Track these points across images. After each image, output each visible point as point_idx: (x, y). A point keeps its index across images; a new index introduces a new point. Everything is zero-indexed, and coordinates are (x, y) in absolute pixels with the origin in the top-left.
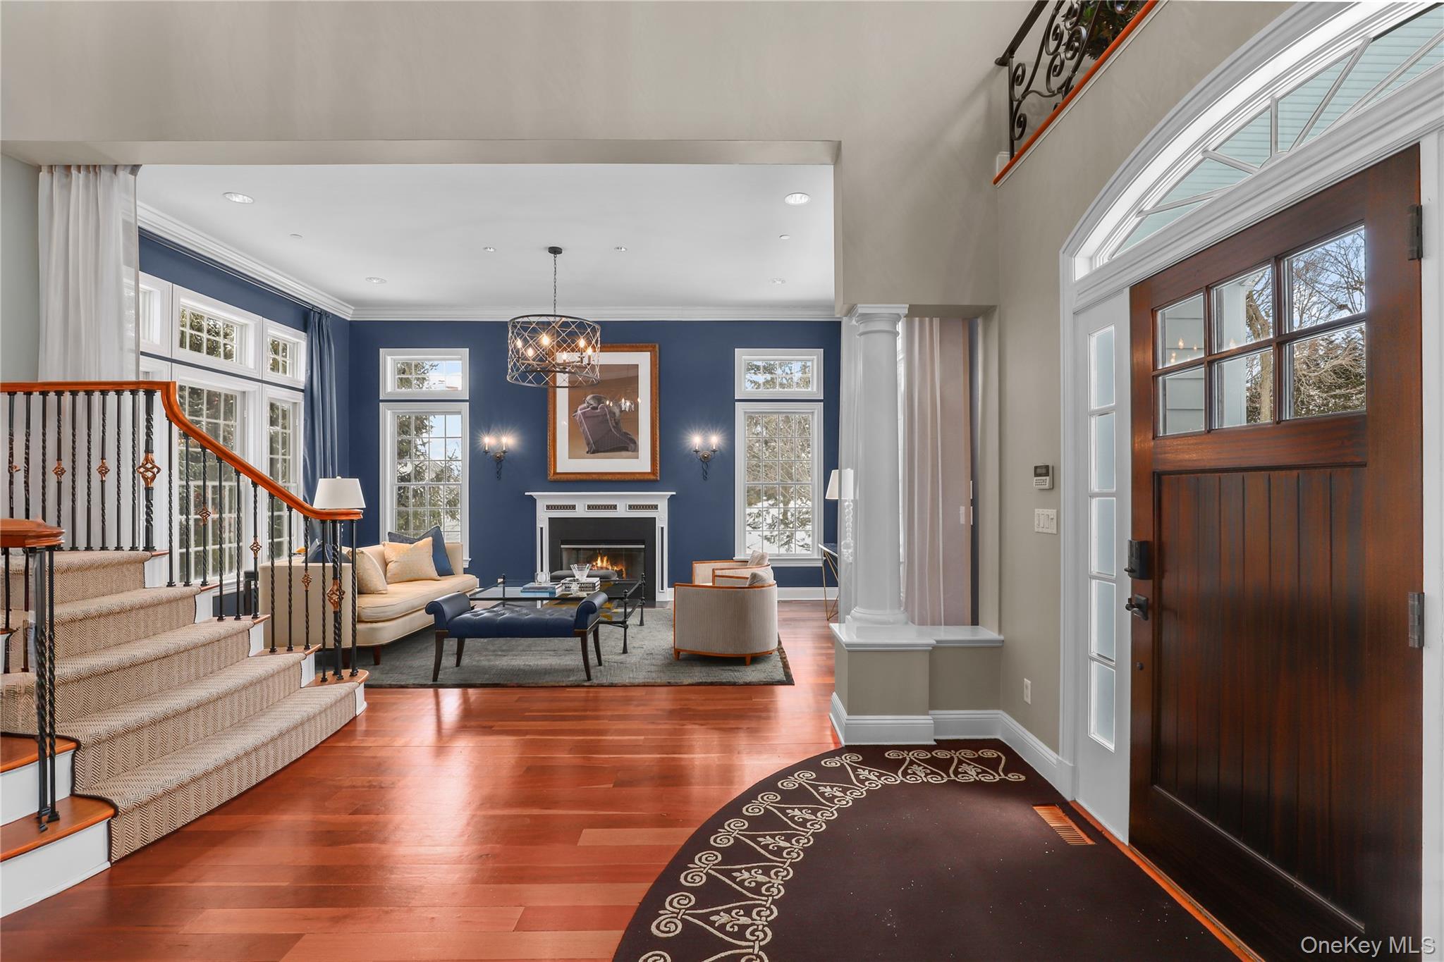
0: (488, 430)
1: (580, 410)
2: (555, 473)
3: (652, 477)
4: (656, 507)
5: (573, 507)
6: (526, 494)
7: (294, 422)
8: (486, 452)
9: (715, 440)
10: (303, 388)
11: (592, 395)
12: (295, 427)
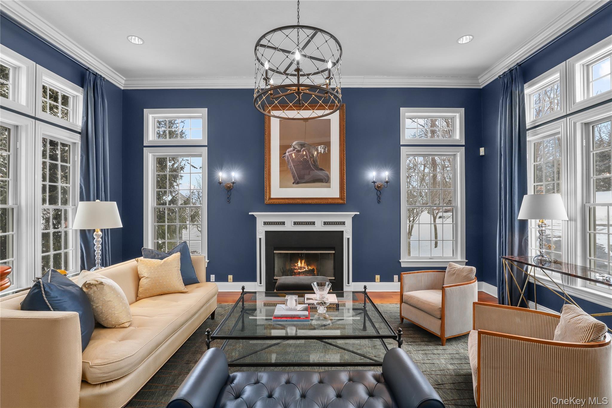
0: (221, 167)
1: (288, 152)
2: (270, 199)
3: (341, 201)
4: (344, 223)
5: (283, 223)
6: (250, 213)
7: (74, 158)
8: (220, 183)
9: (386, 174)
10: (80, 131)
11: (296, 142)
12: (74, 161)
